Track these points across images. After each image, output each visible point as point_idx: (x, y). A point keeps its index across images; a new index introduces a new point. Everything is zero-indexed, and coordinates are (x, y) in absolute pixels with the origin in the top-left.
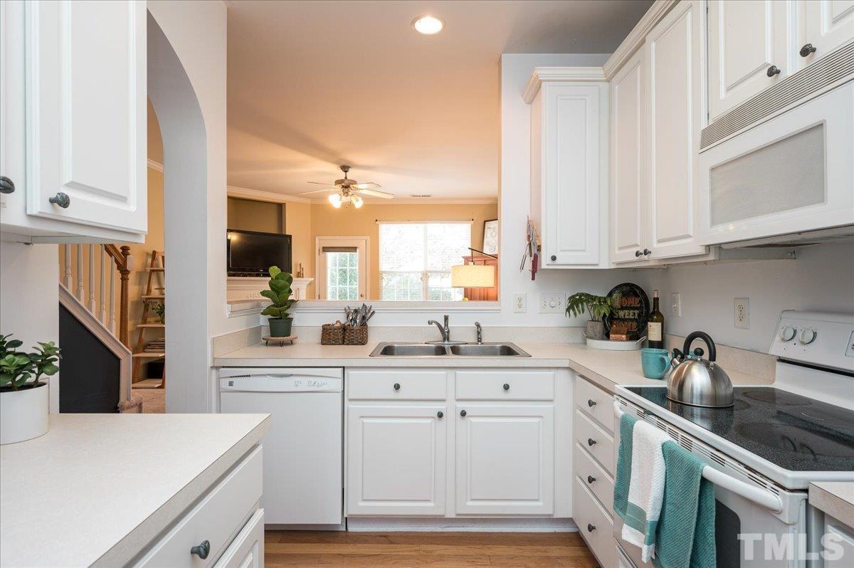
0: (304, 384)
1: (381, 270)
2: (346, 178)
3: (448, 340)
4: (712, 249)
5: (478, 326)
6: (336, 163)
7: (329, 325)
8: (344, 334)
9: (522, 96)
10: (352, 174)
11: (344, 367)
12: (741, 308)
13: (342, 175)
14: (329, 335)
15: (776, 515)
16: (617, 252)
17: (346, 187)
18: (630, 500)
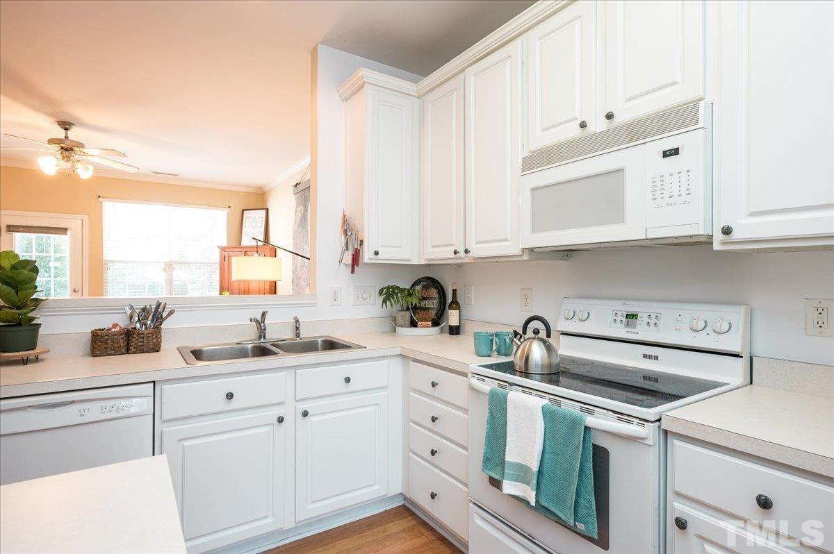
0: (94, 412)
1: (105, 259)
2: (66, 137)
3: (264, 338)
4: (526, 251)
5: (297, 321)
6: (51, 115)
7: (100, 330)
8: (128, 339)
9: (338, 91)
10: (75, 134)
11: (154, 382)
12: (526, 297)
13: (60, 133)
14: (106, 344)
15: (644, 442)
16: (430, 250)
17: (66, 150)
18: (507, 459)
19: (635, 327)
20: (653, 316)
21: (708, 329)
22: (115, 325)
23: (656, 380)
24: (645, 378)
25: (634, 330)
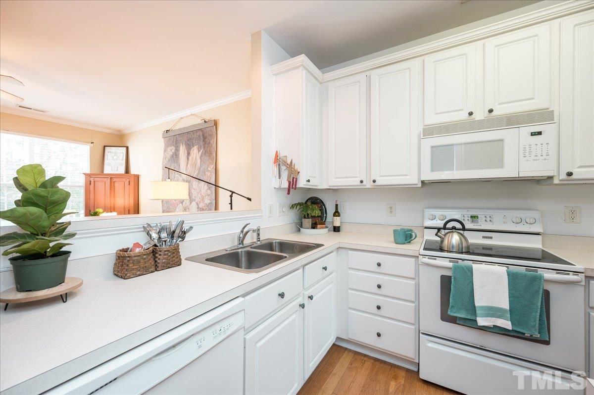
12: (391, 208)
18: (477, 304)
19: (478, 223)
20: (488, 217)
21: (524, 222)
22: (137, 245)
24: (483, 248)
25: (477, 224)
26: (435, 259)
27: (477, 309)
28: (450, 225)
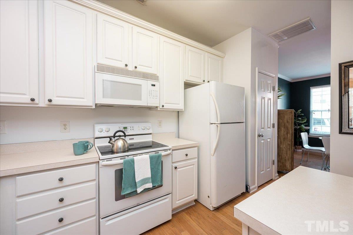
18: (137, 181)
20: (132, 127)
21: (146, 129)
23: (133, 145)
25: (127, 132)
26: (111, 160)
27: (137, 183)
28: (117, 134)
